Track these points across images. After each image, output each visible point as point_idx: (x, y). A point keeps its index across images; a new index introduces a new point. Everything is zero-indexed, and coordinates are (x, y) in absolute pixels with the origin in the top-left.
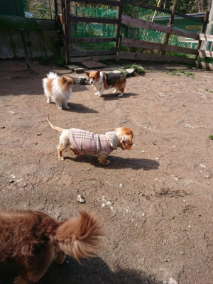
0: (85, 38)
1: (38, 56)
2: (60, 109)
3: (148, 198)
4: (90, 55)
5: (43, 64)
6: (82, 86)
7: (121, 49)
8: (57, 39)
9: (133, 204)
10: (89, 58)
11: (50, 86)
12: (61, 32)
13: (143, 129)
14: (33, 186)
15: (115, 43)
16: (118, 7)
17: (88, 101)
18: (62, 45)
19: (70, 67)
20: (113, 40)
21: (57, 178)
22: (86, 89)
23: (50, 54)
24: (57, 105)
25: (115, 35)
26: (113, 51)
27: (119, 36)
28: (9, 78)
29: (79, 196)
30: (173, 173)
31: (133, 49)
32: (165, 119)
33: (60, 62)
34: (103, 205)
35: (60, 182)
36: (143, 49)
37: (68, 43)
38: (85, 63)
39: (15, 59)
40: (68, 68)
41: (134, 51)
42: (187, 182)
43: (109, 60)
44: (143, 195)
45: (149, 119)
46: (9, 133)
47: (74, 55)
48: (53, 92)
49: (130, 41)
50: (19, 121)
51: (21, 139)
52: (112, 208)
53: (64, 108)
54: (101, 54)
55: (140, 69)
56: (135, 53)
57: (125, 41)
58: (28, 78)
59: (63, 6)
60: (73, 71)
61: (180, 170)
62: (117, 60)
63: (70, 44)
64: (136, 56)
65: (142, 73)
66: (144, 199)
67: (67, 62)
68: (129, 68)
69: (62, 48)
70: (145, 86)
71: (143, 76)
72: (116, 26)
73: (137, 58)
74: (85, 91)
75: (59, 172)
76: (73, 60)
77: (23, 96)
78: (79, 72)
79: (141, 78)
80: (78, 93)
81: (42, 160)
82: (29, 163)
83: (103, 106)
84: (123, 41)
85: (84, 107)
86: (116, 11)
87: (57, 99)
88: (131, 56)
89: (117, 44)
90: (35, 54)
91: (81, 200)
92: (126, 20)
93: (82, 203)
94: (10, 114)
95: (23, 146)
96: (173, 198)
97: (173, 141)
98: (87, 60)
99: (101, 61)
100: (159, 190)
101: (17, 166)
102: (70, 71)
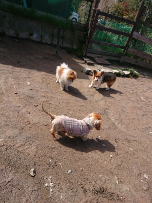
0: (102, 42)
1: (67, 46)
2: (62, 89)
3: (85, 191)
4: (102, 54)
5: (68, 53)
6: (86, 76)
7: (127, 55)
8: (83, 39)
9: (70, 193)
10: (101, 56)
11: (61, 72)
12: (87, 34)
13: (114, 124)
14: (7, 147)
15: (123, 49)
16: (133, 26)
17: (84, 88)
18: (84, 42)
19: (85, 59)
20: (122, 47)
21: (27, 147)
22: (88, 78)
23: (75, 47)
24: (61, 86)
25: (125, 44)
26: (120, 55)
27: (127, 46)
28: (41, 57)
29: (32, 170)
30: (117, 175)
31: (136, 57)
32: (136, 121)
33: (80, 54)
34: (46, 185)
35: (27, 151)
36: (144, 59)
37: (89, 42)
38: (96, 59)
39: (51, 45)
40: (83, 60)
41: (136, 59)
42: (125, 188)
43: (114, 61)
44: (83, 187)
45: (123, 117)
46: (17, 98)
47: (90, 52)
48: (62, 77)
49: (135, 51)
50: (29, 91)
51: (22, 106)
52: (51, 190)
53: (64, 90)
54: (110, 55)
55: (135, 73)
56: (136, 60)
57: (131, 50)
58: (53, 60)
59: (93, 17)
60: (86, 62)
61: (125, 173)
62: (121, 62)
63: (90, 44)
64: (137, 62)
65: (135, 77)
66: (81, 191)
67: (84, 55)
68: (127, 70)
69: (84, 45)
70: (133, 88)
71: (136, 79)
72: (128, 38)
73: (137, 64)
74: (86, 80)
75: (31, 142)
76: (89, 55)
77: (43, 73)
78: (89, 64)
79: (133, 80)
80: (80, 80)
81: (26, 128)
82: (15, 127)
83: (93, 96)
84: (129, 49)
85: (79, 92)
86: (131, 28)
87: (62, 82)
88: (133, 62)
89: (124, 51)
90: (65, 45)
91: (32, 174)
92: (137, 35)
93: (32, 176)
94: (27, 84)
95: (20, 112)
96: (105, 199)
97: (133, 143)
98: (99, 57)
99: (108, 60)
100: (97, 187)
101: (7, 127)
102: (84, 62)
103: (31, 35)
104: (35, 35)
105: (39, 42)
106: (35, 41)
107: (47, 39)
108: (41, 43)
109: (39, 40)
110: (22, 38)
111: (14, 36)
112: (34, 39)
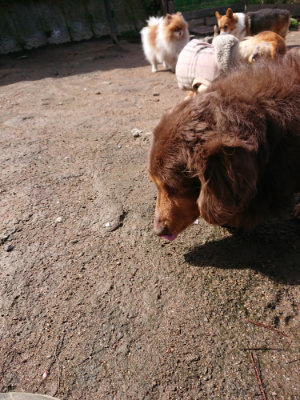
10: (201, 21)
28: (90, 58)
38: (195, 30)
39: (94, 39)
58: (116, 56)
98: (198, 25)
103: (48, 34)
104: (56, 33)
105: (68, 43)
106: (60, 45)
107: (81, 31)
108: (72, 43)
109: (68, 40)
110: (34, 48)
111: (16, 50)
112: (57, 43)
